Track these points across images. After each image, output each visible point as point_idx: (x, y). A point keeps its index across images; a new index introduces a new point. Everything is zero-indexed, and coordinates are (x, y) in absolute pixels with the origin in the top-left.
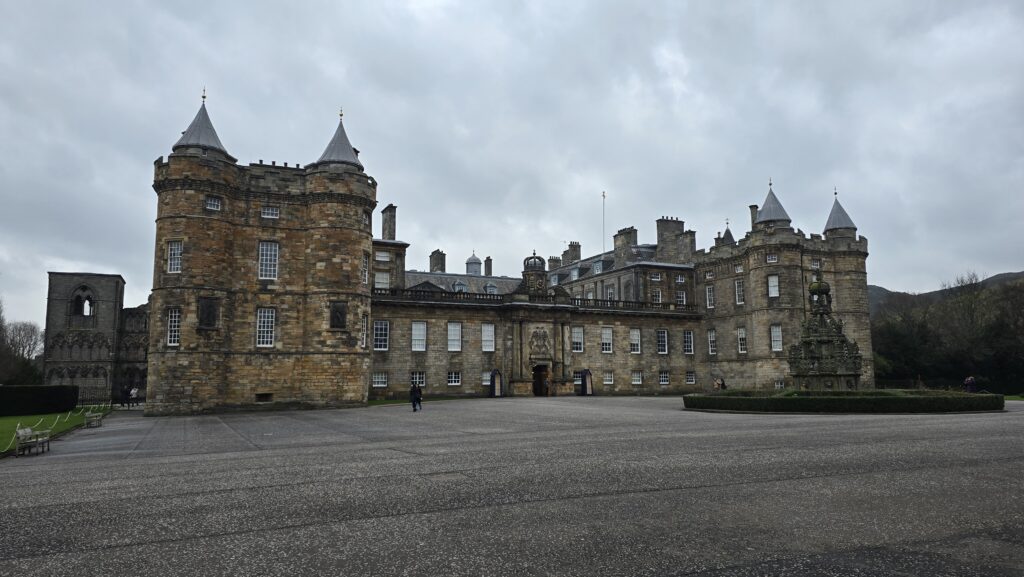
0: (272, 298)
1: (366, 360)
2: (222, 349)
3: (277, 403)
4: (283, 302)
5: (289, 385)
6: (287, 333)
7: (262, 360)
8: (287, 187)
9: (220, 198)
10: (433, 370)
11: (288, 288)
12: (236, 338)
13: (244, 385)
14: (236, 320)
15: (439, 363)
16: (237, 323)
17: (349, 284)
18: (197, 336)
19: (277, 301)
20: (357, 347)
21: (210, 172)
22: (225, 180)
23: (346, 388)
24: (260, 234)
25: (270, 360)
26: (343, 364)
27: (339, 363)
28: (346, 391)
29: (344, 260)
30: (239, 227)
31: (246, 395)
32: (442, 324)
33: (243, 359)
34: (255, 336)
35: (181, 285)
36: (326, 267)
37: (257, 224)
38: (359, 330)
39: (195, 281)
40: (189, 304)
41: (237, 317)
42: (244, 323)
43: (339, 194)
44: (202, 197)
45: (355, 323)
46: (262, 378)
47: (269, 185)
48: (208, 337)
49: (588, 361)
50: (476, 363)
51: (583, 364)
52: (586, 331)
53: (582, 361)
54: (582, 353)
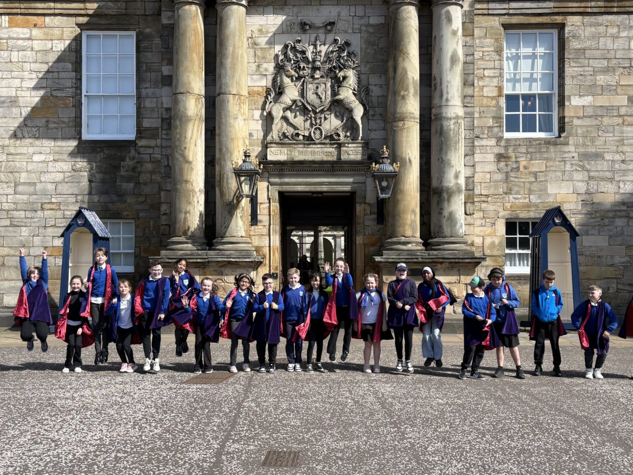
49: (578, 176)
50: (51, 187)
51: (552, 189)
52: (573, 45)
53: (551, 175)
54: (548, 142)
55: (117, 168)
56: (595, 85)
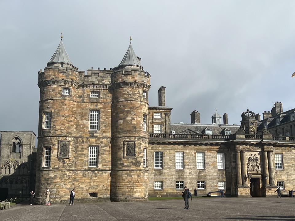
0: (96, 140)
1: (146, 174)
2: (71, 169)
3: (100, 198)
4: (102, 143)
5: (105, 188)
6: (104, 159)
7: (91, 174)
8: (103, 80)
9: (69, 89)
10: (188, 180)
11: (104, 135)
12: (78, 162)
13: (83, 188)
14: (78, 153)
15: (191, 176)
16: (79, 154)
17: (135, 131)
18: (58, 162)
19: (99, 142)
20: (141, 167)
21: (64, 76)
22: (71, 79)
23: (135, 190)
24: (90, 106)
25: (96, 174)
26: (133, 176)
27: (131, 176)
28: (135, 192)
29: (133, 118)
30: (79, 103)
31: (83, 194)
32: (193, 153)
33: (81, 174)
34: (88, 161)
35: (51, 135)
36: (123, 123)
37: (88, 101)
38: (142, 157)
39: (57, 133)
40: (54, 145)
41: (78, 151)
42: (82, 154)
43: (130, 83)
44: (60, 89)
45: (140, 153)
46: (92, 184)
47: (94, 80)
48: (64, 162)
49: (286, 175)
50: (214, 176)
51: (283, 177)
52: (284, 156)
53: (282, 175)
54: (282, 170)
55: (223, 173)
56: (287, 162)
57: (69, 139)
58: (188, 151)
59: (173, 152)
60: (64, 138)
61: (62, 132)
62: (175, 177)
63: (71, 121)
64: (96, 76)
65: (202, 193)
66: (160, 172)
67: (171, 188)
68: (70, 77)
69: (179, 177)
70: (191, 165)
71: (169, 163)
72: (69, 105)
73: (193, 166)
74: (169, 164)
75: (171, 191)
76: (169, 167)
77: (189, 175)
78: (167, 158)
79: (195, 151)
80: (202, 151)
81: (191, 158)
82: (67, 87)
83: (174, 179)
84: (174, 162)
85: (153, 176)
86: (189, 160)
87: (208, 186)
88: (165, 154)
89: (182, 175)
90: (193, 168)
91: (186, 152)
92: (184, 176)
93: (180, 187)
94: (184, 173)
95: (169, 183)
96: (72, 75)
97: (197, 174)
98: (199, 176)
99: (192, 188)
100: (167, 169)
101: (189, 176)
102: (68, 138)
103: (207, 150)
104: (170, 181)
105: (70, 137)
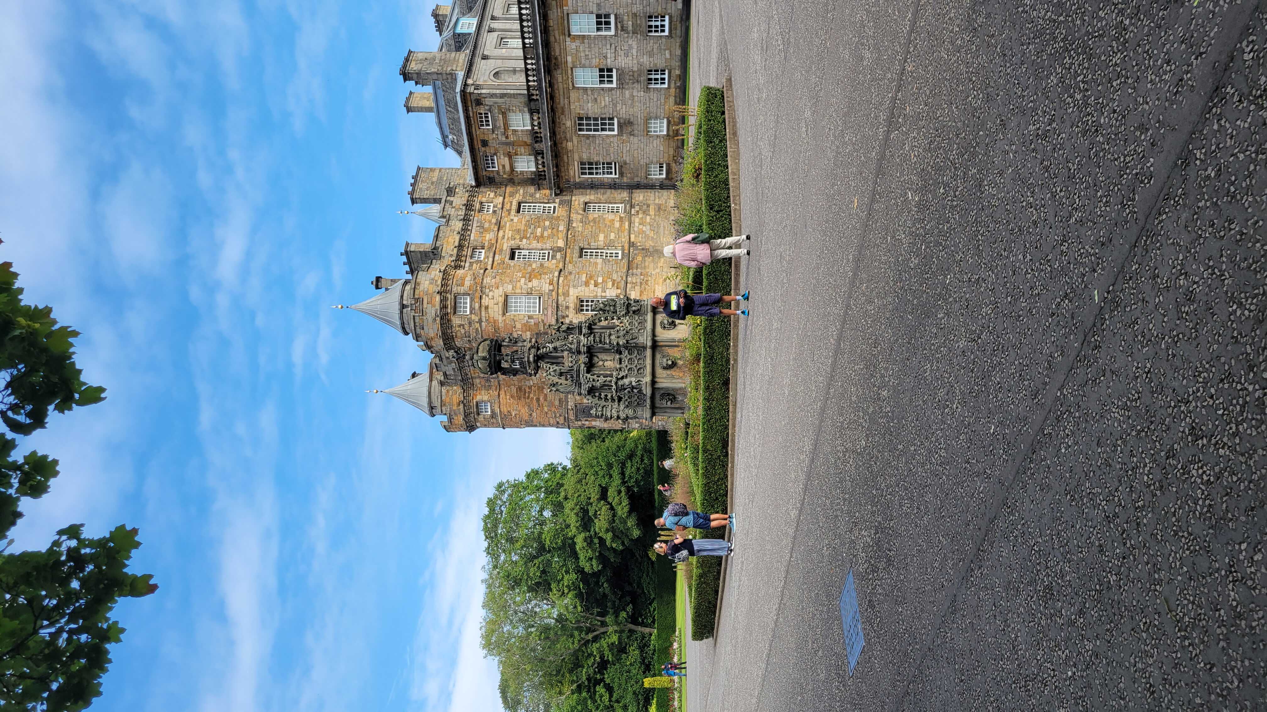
57: (571, 404)
58: (569, 59)
59: (573, 95)
60: (571, 413)
61: (560, 416)
62: (638, 93)
63: (538, 400)
64: (442, 366)
65: (679, 25)
66: (625, 123)
67: (663, 101)
68: (455, 408)
69: (638, 82)
70: (604, 52)
71: (603, 104)
72: (510, 406)
73: (608, 47)
74: (605, 106)
75: (672, 99)
76: (613, 104)
77: (631, 58)
78: (590, 108)
79: (568, 39)
80: (566, 22)
81: (587, 50)
82: (475, 410)
83: (642, 93)
84: (599, 93)
85: (634, 140)
86: (593, 56)
87: (660, 8)
88: (581, 112)
89: (631, 73)
90: (613, 46)
91: (573, 62)
92: (635, 69)
93: (663, 76)
94: (627, 70)
95: (651, 104)
96: (451, 404)
97: (628, 37)
98: (633, 33)
99: (665, 50)
100: (618, 109)
101: (635, 57)
102: (570, 407)
103: (561, 7)
104: (648, 104)
105: (568, 402)
